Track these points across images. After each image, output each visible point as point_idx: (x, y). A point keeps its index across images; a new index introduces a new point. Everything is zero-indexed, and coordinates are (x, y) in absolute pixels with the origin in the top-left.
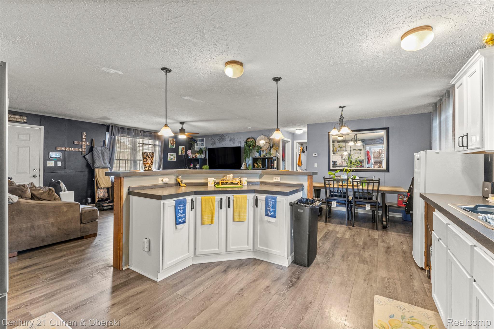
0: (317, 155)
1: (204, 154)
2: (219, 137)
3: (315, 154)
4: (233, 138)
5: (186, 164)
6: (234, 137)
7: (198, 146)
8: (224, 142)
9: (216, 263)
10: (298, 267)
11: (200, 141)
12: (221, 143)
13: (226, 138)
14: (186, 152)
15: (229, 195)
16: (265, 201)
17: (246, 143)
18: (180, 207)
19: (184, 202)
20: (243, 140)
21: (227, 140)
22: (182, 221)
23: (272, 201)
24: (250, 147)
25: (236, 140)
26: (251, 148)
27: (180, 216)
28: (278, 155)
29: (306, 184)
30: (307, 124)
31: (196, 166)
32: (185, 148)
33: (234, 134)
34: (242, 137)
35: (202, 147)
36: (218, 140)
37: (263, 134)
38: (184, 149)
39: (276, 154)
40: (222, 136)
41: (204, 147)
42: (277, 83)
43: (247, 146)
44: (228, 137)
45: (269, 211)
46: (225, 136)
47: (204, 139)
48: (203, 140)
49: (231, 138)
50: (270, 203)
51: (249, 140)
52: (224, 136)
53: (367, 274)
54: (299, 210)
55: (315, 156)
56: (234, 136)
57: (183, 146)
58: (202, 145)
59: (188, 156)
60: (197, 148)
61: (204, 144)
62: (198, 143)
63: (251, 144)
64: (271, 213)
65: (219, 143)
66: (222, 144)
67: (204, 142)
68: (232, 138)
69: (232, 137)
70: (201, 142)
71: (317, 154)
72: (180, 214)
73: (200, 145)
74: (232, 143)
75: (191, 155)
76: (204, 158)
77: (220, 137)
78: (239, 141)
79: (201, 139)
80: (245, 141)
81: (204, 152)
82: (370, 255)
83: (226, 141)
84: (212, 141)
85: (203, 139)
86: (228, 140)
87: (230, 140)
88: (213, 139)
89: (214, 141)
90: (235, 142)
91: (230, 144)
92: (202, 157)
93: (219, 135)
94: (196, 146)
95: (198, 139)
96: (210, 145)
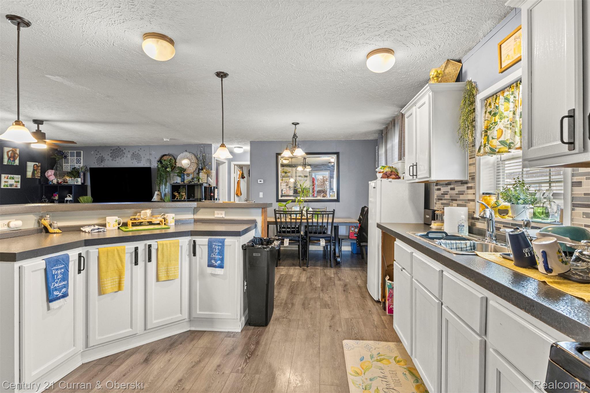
0: (262, 182)
1: (82, 177)
2: (112, 151)
3: (260, 180)
4: (138, 153)
5: (44, 193)
6: (139, 152)
7: (69, 164)
8: (121, 159)
9: (128, 351)
10: (254, 329)
11: (72, 155)
12: (115, 161)
13: (124, 153)
14: (43, 172)
15: (148, 242)
16: (207, 246)
17: (160, 161)
18: (57, 269)
19: (66, 260)
20: (155, 158)
21: (127, 157)
22: (61, 294)
23: (218, 246)
24: (166, 168)
25: (142, 157)
26: (168, 170)
27: (56, 285)
28: (210, 181)
29: (259, 220)
30: (251, 142)
31: (66, 197)
32: (41, 166)
33: (140, 147)
34: (153, 152)
35: (77, 166)
36: (110, 155)
37: (187, 151)
38: (40, 168)
39: (207, 179)
40: (116, 149)
41: (82, 165)
42: (222, 81)
43: (162, 167)
44: (129, 151)
45: (214, 260)
46: (123, 150)
47: (82, 152)
48: (79, 155)
49: (133, 153)
50: (215, 248)
51: (165, 158)
52: (120, 149)
53: (332, 319)
54: (254, 254)
55: (261, 182)
56: (139, 150)
57: (37, 163)
58: (78, 161)
59: (47, 180)
60: (67, 167)
61: (82, 161)
62: (69, 158)
63: (169, 163)
64: (216, 262)
65: (112, 160)
66: (117, 162)
68: (135, 153)
69: (135, 152)
70: (75, 158)
71: (262, 180)
72: (57, 283)
73: (72, 161)
74: (135, 160)
75: (53, 180)
76: (82, 183)
77: (114, 150)
78: (148, 159)
79: (75, 151)
80: (158, 158)
81: (82, 174)
82: (330, 297)
84: (98, 156)
85: (80, 153)
86: (129, 156)
87: (131, 157)
88: (100, 154)
89: (102, 156)
90: (141, 160)
91: (132, 163)
92: (77, 182)
93: (112, 147)
94: (64, 163)
95: (68, 152)
96: (94, 163)
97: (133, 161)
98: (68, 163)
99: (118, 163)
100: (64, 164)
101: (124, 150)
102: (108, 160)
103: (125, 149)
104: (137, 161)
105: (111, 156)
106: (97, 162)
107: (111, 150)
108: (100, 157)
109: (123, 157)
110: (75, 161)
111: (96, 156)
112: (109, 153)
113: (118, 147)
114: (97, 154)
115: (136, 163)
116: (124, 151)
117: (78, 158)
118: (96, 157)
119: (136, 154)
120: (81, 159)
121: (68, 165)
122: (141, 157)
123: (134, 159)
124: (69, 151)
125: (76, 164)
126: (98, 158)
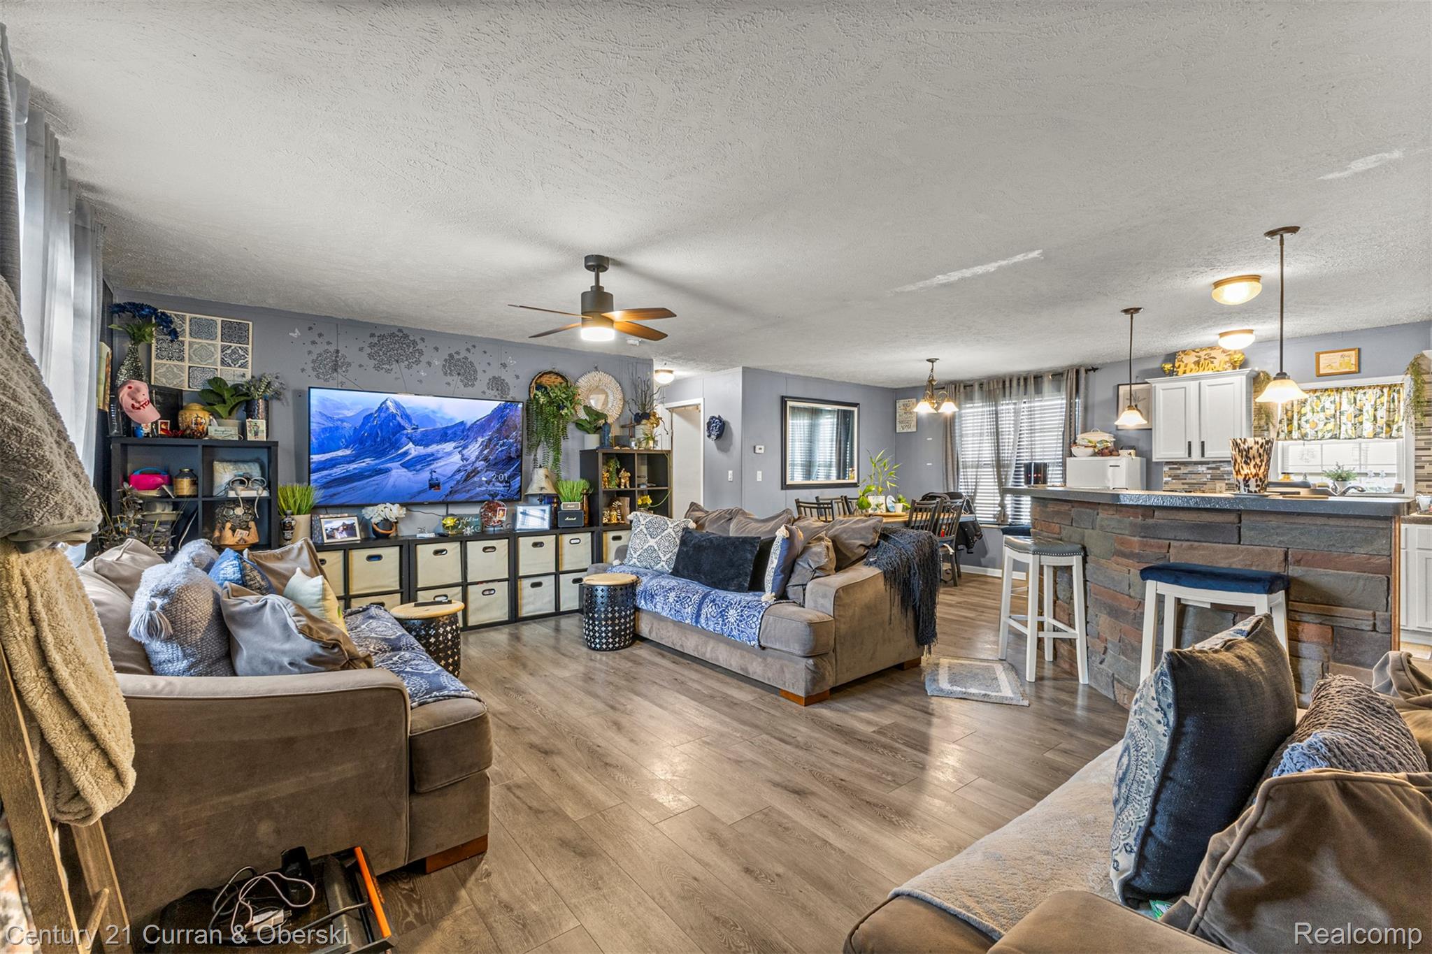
2: (375, 340)
3: (760, 447)
4: (466, 358)
6: (469, 355)
7: (186, 364)
8: (409, 367)
11: (201, 330)
12: (389, 371)
13: (421, 353)
17: (538, 386)
20: (517, 377)
21: (429, 364)
24: (559, 408)
25: (479, 368)
26: (564, 412)
30: (742, 368)
32: (111, 362)
33: (473, 342)
34: (511, 361)
35: (232, 375)
36: (368, 351)
37: (599, 368)
38: (110, 369)
40: (392, 335)
41: (249, 372)
44: (437, 349)
46: (414, 343)
47: (251, 323)
48: (234, 333)
49: (451, 356)
51: (548, 379)
52: (406, 336)
56: (468, 350)
57: (109, 351)
58: (233, 358)
60: (176, 373)
61: (249, 358)
62: (187, 339)
63: (564, 396)
65: (377, 368)
67: (250, 347)
68: (456, 357)
69: (458, 353)
70: (219, 343)
71: (763, 447)
73: (202, 353)
74: (456, 377)
75: (149, 417)
77: (382, 337)
78: (495, 379)
79: (219, 320)
80: (529, 378)
83: (423, 364)
84: (317, 349)
85: (242, 327)
86: (438, 362)
87: (444, 366)
88: (329, 343)
89: (337, 352)
90: (476, 379)
91: (448, 384)
92: (256, 434)
93: (376, 326)
94: (158, 357)
95: (183, 319)
96: (303, 370)
97: (449, 379)
98: (182, 360)
99: (396, 379)
100: (154, 361)
101: (419, 341)
102: (361, 366)
103: (423, 340)
104: (461, 381)
105: (370, 356)
106: (314, 369)
107: (372, 335)
108: (326, 351)
109: (418, 362)
110: (218, 355)
111: (312, 348)
112: (366, 346)
113: (400, 330)
114: (313, 343)
115: (461, 385)
116: (421, 346)
117: (234, 345)
118: (310, 352)
119: (459, 360)
120: (246, 350)
121: (181, 369)
122: (475, 371)
123: (455, 373)
124: (188, 316)
125: (219, 367)
126: (320, 355)
